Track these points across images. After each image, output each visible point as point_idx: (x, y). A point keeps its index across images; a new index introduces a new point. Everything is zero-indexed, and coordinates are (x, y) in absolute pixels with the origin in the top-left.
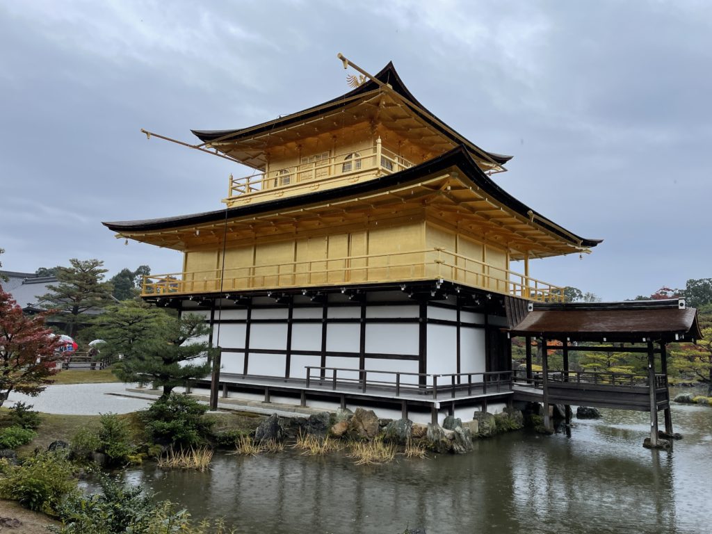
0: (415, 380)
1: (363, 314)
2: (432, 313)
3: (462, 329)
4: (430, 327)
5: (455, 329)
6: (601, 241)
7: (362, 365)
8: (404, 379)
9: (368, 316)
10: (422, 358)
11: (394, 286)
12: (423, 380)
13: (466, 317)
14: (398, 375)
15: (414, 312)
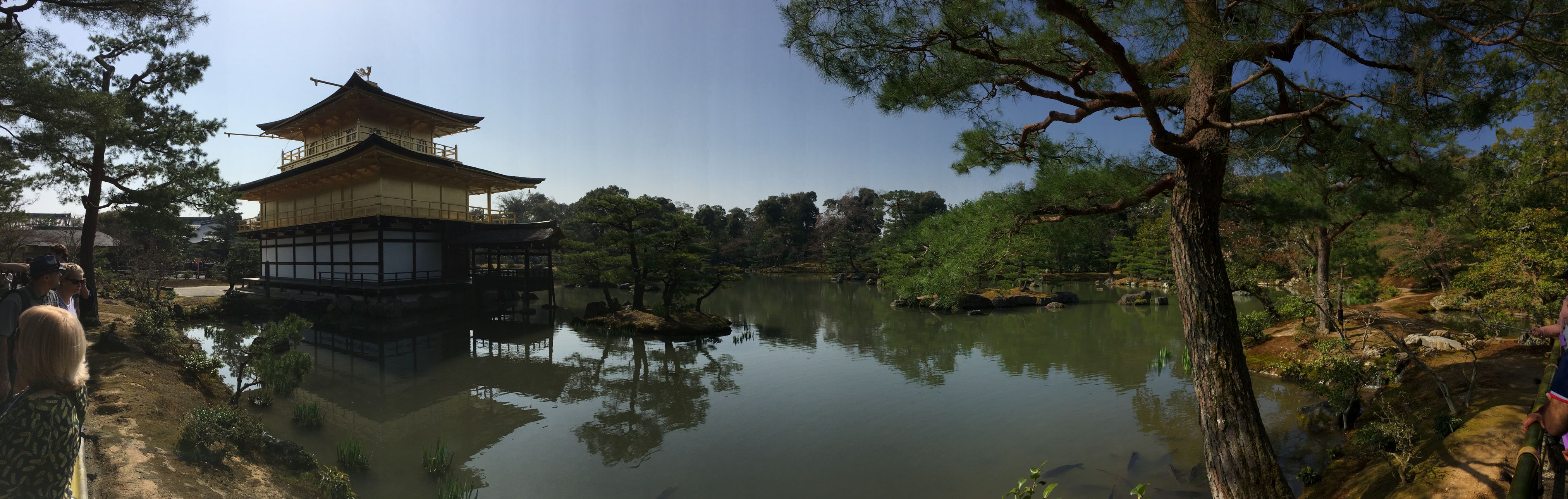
0: (376, 277)
1: (351, 238)
2: (387, 235)
3: (417, 244)
4: (385, 245)
5: (411, 244)
6: (544, 180)
7: (351, 269)
8: (365, 277)
9: (353, 239)
10: (380, 264)
11: (356, 221)
12: (381, 276)
13: (419, 236)
14: (362, 274)
15: (374, 235)
